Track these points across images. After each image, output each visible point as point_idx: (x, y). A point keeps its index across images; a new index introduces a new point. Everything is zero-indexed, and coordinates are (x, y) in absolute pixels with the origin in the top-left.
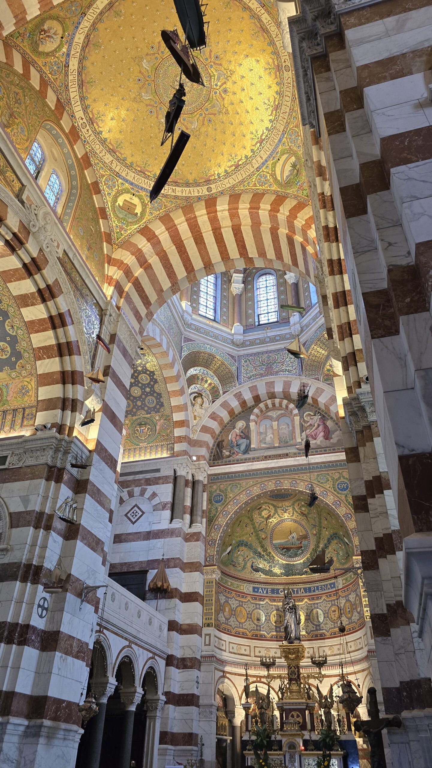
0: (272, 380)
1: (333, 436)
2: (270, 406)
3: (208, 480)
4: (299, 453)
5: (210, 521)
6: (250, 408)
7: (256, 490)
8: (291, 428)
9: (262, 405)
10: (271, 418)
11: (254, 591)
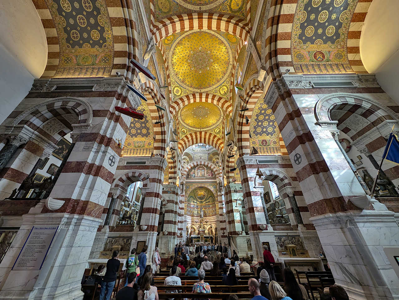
0: (201, 161)
1: (213, 176)
2: (200, 166)
4: (206, 179)
5: (186, 192)
6: (195, 166)
8: (204, 172)
9: (198, 166)
10: (200, 169)
11: (193, 207)
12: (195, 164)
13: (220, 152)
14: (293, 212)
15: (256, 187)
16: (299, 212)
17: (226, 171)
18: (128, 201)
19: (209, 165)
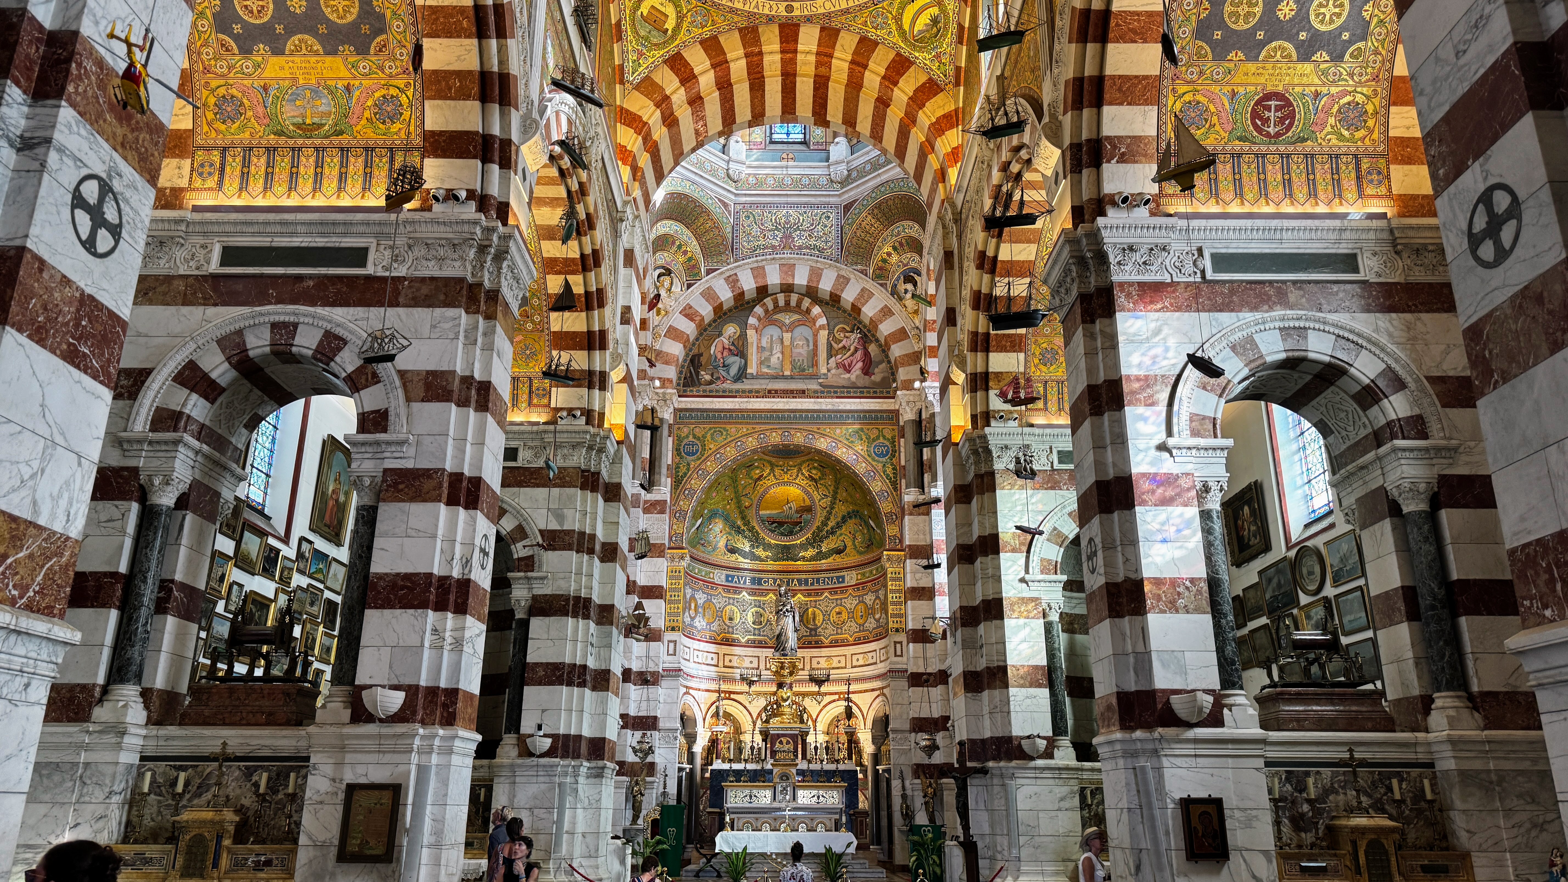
0: (792, 262)
1: (876, 370)
2: (781, 303)
3: (675, 416)
4: (822, 392)
5: (678, 482)
6: (748, 303)
7: (752, 443)
8: (811, 347)
9: (768, 301)
10: (780, 325)
11: (727, 580)
12: (748, 284)
13: (933, 191)
14: (1413, 615)
15: (1171, 442)
16: (1454, 616)
17: (964, 338)
18: (262, 534)
19: (849, 296)
